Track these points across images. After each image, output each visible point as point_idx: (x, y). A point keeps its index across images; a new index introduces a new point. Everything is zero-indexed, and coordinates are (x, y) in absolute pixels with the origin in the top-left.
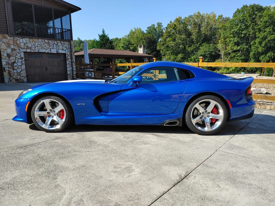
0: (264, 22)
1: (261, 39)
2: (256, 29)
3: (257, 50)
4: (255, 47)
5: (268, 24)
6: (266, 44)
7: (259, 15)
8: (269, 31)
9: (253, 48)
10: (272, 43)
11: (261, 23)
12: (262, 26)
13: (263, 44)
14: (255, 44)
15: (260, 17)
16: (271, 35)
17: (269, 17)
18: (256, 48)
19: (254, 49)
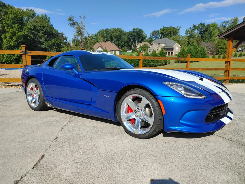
0: (11, 19)
1: (11, 34)
2: (4, 24)
3: (9, 43)
4: (7, 40)
5: (14, 21)
6: (16, 39)
7: (4, 11)
8: (17, 28)
9: (4, 41)
10: (21, 39)
11: (8, 19)
12: (10, 22)
13: (14, 38)
14: (6, 38)
15: (6, 13)
16: (19, 31)
17: (14, 15)
18: (8, 42)
19: (7, 42)
